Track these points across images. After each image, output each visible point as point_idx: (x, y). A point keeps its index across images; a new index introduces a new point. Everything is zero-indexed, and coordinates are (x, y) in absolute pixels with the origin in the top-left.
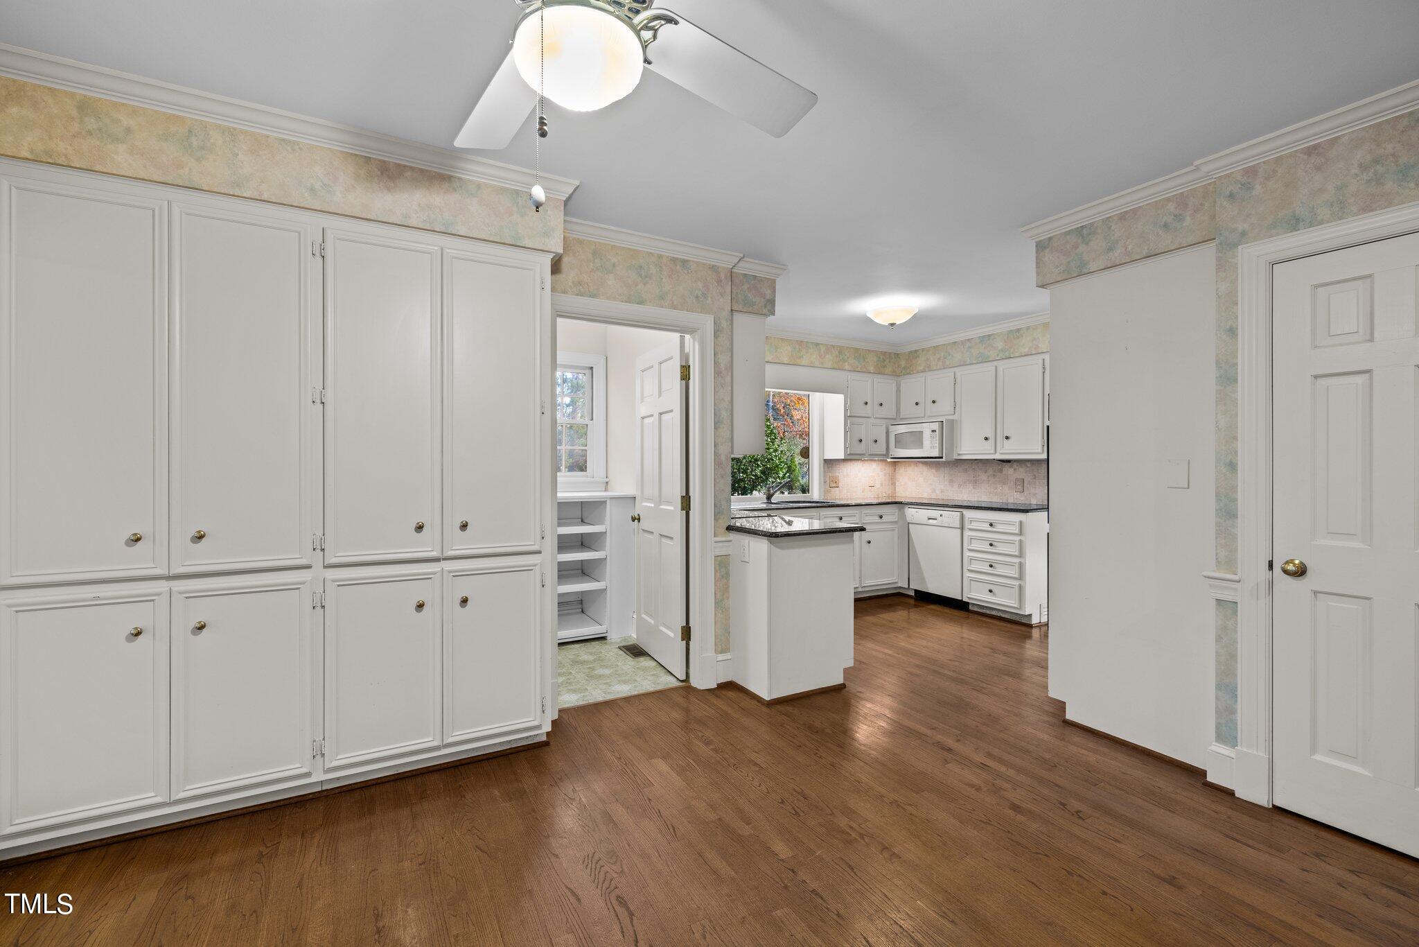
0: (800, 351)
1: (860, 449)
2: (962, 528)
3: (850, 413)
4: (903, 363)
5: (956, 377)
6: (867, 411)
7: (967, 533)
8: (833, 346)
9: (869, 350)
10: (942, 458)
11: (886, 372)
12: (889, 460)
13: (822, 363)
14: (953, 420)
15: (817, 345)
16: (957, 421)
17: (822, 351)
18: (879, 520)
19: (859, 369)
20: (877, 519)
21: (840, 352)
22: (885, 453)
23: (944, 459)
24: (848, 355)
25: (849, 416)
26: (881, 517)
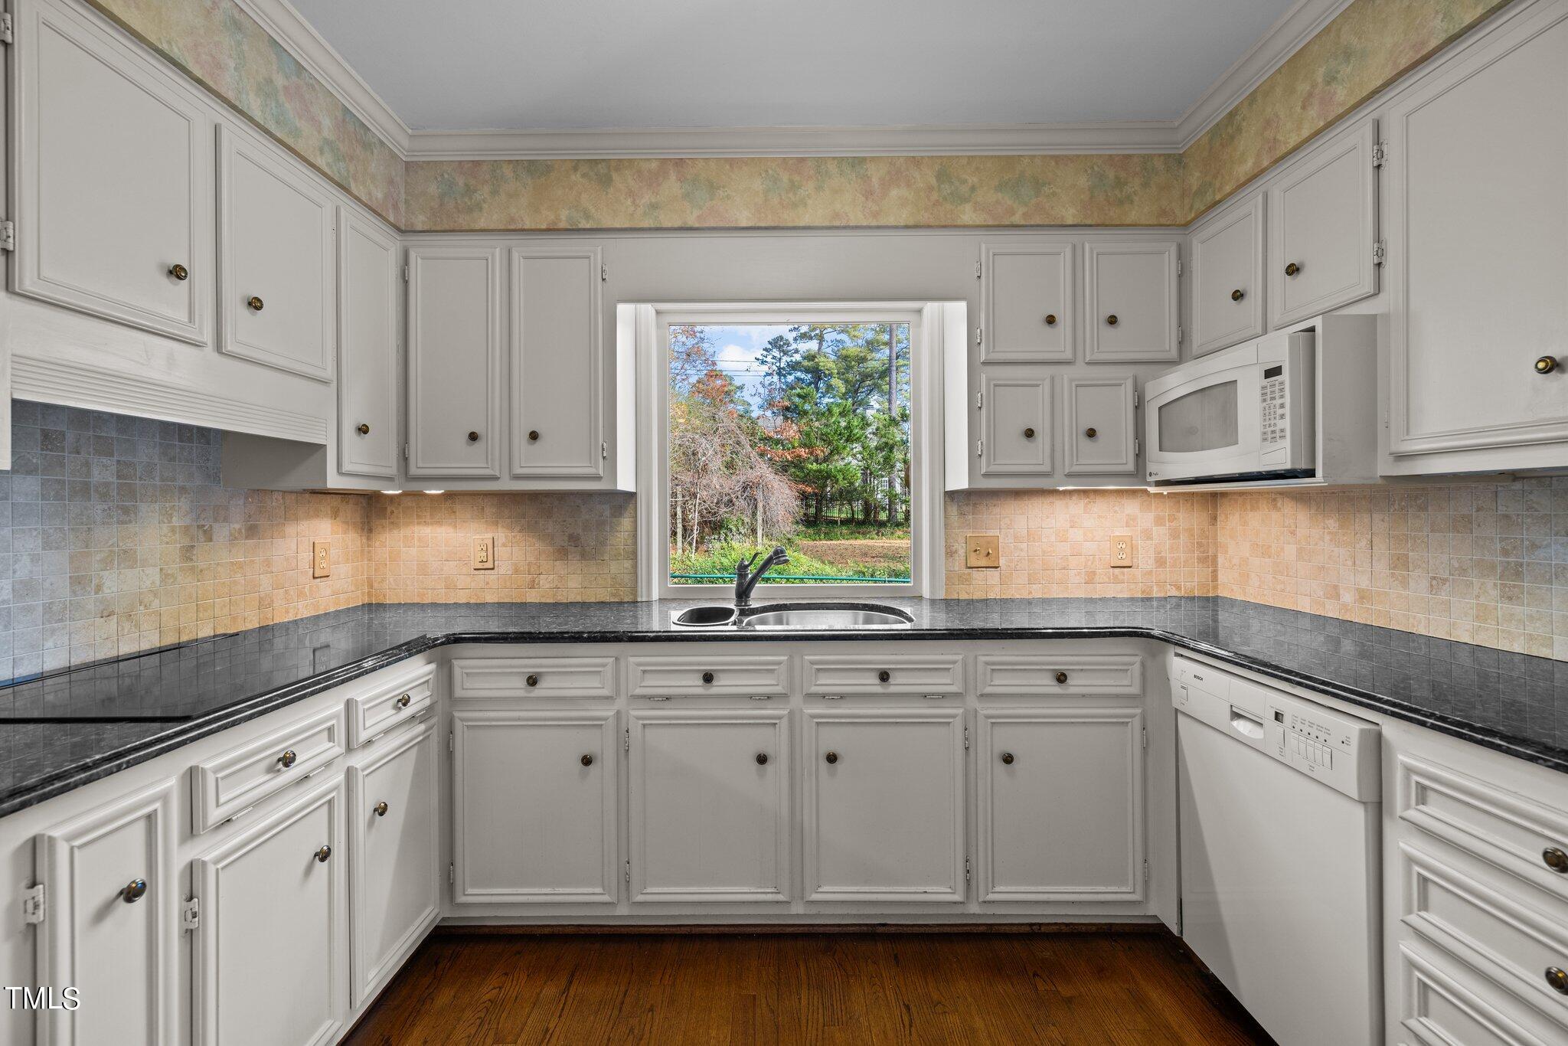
0: (793, 187)
1: (1032, 458)
2: (1378, 808)
3: (988, 352)
4: (1194, 179)
5: (1383, 137)
6: (1058, 345)
7: (1400, 843)
8: (916, 162)
9: (1057, 159)
10: (1311, 473)
11: (1133, 216)
12: (1152, 490)
13: (875, 215)
14: (1372, 319)
15: (857, 162)
16: (1386, 316)
17: (875, 181)
18: (1057, 689)
19: (1017, 219)
20: (1046, 684)
21: (942, 176)
22: (1130, 467)
23: (1319, 478)
24: (973, 180)
25: (984, 363)
26: (1061, 678)
